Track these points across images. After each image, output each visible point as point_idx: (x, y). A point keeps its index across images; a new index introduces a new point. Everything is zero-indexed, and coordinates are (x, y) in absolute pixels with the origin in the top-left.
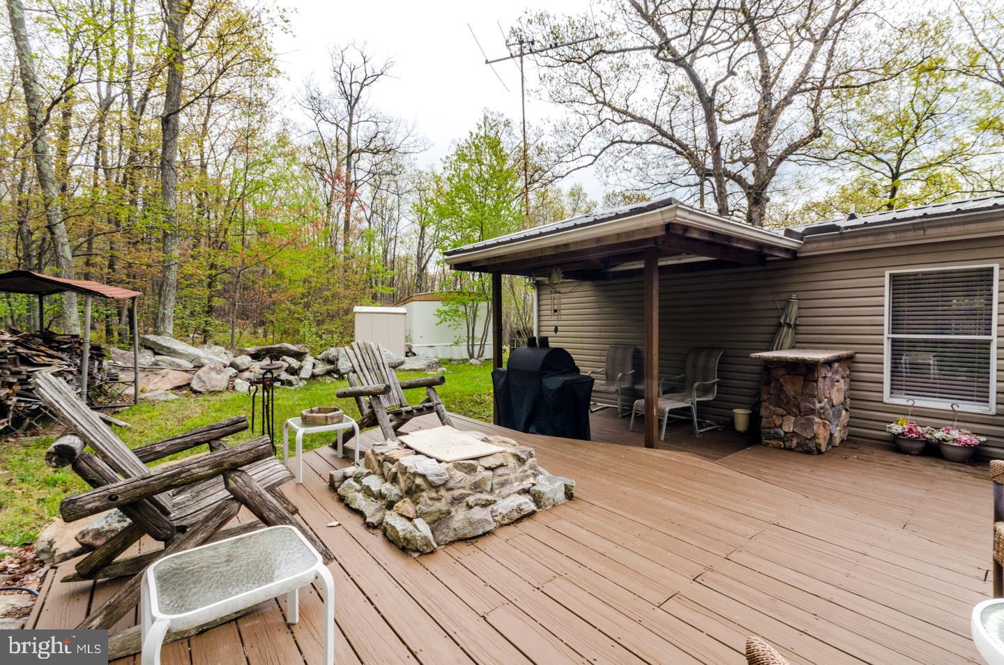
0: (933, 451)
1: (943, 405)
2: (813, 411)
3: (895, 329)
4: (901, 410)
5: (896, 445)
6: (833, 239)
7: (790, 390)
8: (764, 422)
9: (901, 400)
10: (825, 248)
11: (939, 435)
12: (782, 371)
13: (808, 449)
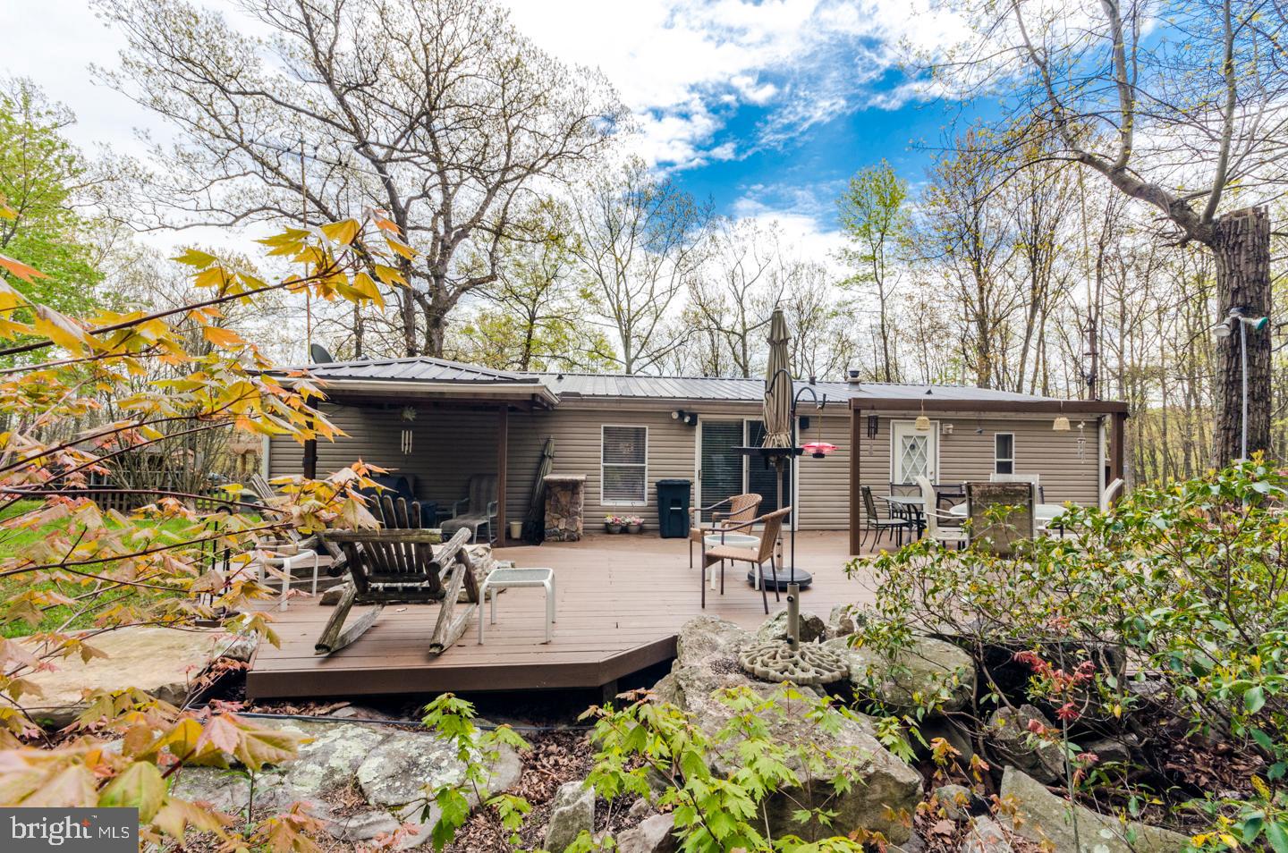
0: (625, 530)
1: (627, 504)
2: (576, 513)
3: (605, 461)
4: (610, 510)
5: (608, 530)
6: (577, 401)
7: (563, 500)
8: (547, 526)
9: (609, 503)
10: (571, 406)
11: (628, 520)
12: (559, 489)
13: (573, 539)
